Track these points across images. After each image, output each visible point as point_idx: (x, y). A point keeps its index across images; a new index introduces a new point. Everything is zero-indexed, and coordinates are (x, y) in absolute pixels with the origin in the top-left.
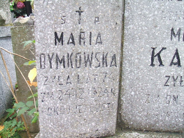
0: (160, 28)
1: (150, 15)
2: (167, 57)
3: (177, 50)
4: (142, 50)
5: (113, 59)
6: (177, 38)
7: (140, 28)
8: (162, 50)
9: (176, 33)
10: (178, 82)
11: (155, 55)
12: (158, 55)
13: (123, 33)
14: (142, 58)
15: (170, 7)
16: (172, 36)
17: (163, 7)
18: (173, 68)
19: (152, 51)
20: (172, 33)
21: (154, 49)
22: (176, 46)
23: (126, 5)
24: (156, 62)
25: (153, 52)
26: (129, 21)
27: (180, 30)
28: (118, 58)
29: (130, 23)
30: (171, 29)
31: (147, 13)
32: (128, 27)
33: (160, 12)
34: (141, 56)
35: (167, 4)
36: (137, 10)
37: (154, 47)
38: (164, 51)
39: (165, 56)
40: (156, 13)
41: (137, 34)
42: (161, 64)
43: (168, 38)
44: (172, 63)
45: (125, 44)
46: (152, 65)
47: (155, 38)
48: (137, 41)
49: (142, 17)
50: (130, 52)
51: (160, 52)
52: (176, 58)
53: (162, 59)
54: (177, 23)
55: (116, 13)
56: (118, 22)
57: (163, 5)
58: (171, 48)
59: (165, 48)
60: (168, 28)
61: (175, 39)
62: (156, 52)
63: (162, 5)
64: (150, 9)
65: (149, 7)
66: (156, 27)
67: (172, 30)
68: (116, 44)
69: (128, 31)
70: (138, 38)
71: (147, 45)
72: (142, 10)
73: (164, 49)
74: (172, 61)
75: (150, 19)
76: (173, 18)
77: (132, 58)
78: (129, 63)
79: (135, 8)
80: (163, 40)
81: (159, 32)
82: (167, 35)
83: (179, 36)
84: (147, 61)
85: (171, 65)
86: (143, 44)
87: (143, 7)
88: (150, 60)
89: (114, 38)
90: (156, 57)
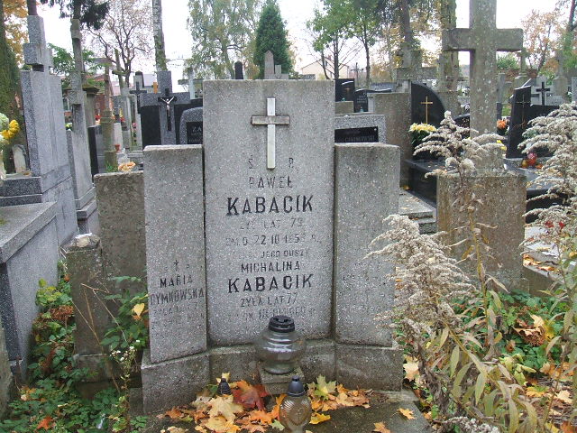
0: (233, 265)
1: (225, 256)
2: (241, 285)
3: (247, 280)
4: (221, 282)
7: (218, 266)
8: (236, 280)
9: (245, 268)
10: (251, 303)
11: (231, 284)
12: (234, 284)
13: (206, 272)
14: (222, 287)
15: (239, 250)
16: (242, 270)
17: (234, 250)
18: (246, 293)
19: (229, 282)
20: (242, 267)
21: (230, 280)
22: (246, 277)
24: (233, 289)
26: (210, 261)
27: (247, 265)
28: (204, 290)
29: (210, 263)
30: (241, 265)
31: (223, 255)
32: (210, 266)
33: (232, 254)
35: (236, 248)
36: (215, 253)
38: (238, 281)
39: (239, 285)
40: (229, 254)
41: (216, 270)
42: (237, 291)
43: (240, 271)
45: (208, 278)
46: (230, 292)
47: (230, 273)
48: (217, 275)
49: (220, 258)
50: (212, 284)
51: (235, 282)
52: (247, 285)
53: (237, 287)
54: (245, 260)
55: (200, 260)
56: (202, 266)
58: (243, 278)
59: (238, 279)
60: (239, 264)
61: (245, 272)
62: (233, 282)
63: (233, 248)
64: (225, 252)
65: (223, 250)
66: (230, 264)
68: (202, 281)
69: (209, 268)
70: (218, 273)
71: (225, 278)
72: (219, 253)
74: (245, 287)
75: (225, 259)
76: (242, 257)
77: (215, 289)
78: (212, 292)
79: (213, 252)
80: (236, 273)
81: (233, 268)
82: (239, 269)
83: (248, 269)
84: (226, 289)
85: (244, 290)
86: (222, 277)
87: (220, 251)
88: (228, 288)
89: (200, 277)
90: (232, 286)
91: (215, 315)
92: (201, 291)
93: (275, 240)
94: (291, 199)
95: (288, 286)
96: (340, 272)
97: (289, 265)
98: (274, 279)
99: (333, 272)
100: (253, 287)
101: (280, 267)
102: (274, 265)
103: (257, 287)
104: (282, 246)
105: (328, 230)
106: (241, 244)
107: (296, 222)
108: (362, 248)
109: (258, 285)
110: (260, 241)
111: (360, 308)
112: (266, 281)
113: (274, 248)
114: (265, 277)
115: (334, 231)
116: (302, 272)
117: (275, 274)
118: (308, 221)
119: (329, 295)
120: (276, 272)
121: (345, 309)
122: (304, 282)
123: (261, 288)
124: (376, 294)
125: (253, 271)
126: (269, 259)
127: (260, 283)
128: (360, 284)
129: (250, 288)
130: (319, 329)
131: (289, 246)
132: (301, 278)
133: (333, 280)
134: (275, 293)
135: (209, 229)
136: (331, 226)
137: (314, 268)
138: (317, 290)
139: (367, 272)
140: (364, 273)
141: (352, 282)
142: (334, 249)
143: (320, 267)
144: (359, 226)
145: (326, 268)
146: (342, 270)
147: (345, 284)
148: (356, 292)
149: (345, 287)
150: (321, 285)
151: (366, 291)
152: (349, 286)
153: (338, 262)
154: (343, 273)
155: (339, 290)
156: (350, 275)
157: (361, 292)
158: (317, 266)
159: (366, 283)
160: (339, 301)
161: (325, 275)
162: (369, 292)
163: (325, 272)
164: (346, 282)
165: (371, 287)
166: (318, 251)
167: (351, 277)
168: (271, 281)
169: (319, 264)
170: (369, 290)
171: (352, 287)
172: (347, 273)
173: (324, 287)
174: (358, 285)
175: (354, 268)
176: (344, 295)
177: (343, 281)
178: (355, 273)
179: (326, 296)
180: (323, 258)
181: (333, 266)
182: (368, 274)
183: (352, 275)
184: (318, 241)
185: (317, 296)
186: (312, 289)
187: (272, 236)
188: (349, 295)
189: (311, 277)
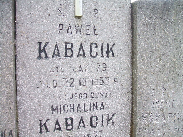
0: (43, 106)
1: (36, 98)
2: (51, 125)
3: (57, 120)
4: (32, 123)
5: (10, 134)
6: (56, 112)
7: (29, 108)
8: (47, 121)
9: (55, 109)
11: (42, 125)
12: (45, 124)
13: (17, 112)
14: (33, 128)
15: (49, 92)
16: (52, 111)
17: (44, 92)
18: (56, 132)
19: (39, 123)
20: (52, 109)
21: (41, 121)
22: (56, 117)
23: (18, 92)
24: (44, 130)
25: (41, 123)
26: (21, 103)
27: (57, 106)
28: (14, 133)
29: (21, 104)
30: (51, 106)
31: (33, 97)
32: (21, 108)
33: (42, 96)
34: (32, 127)
35: (46, 90)
36: (26, 95)
37: (41, 120)
38: (48, 121)
39: (49, 125)
40: (40, 96)
41: (27, 112)
42: (47, 131)
43: (50, 112)
44: (55, 129)
45: (19, 120)
46: (41, 132)
47: (41, 114)
48: (29, 117)
49: (30, 100)
50: (23, 125)
51: (46, 123)
52: (57, 125)
53: (48, 127)
54: (55, 102)
55: (9, 101)
56: (11, 107)
57: (44, 91)
58: (53, 119)
59: (49, 120)
60: (49, 106)
61: (55, 113)
62: (43, 123)
63: (43, 91)
64: (35, 94)
65: (34, 92)
66: (40, 106)
67: (52, 107)
68: (12, 123)
69: (20, 110)
70: (29, 115)
71: (35, 119)
72: (29, 95)
73: (48, 120)
74: (55, 127)
75: (36, 101)
76: (52, 99)
77: (26, 130)
78: (24, 133)
79: (24, 94)
80: (47, 114)
81: (43, 109)
82: (49, 111)
83: (57, 110)
84: (37, 130)
85: (54, 130)
86: (33, 119)
87: (30, 93)
88: (39, 129)
89: (10, 118)
90: (43, 126)
92: (11, 132)
93: (82, 83)
94: (96, 46)
95: (94, 125)
96: (140, 110)
97: (95, 106)
98: (82, 119)
99: (132, 110)
100: (63, 127)
101: (87, 107)
102: (82, 106)
103: (67, 127)
104: (89, 88)
105: (127, 74)
106: (51, 85)
107: (101, 67)
108: (158, 88)
109: (67, 125)
110: (69, 84)
112: (75, 121)
113: (82, 90)
114: (74, 117)
115: (132, 74)
116: (106, 112)
117: (83, 114)
118: (111, 66)
119: (128, 131)
120: (84, 113)
122: (108, 120)
123: (70, 127)
124: (171, 128)
125: (62, 112)
126: (78, 101)
127: (69, 123)
128: (157, 121)
129: (60, 129)
131: (95, 89)
132: (105, 117)
133: (132, 117)
134: (83, 132)
135: (19, 72)
136: (130, 71)
137: (116, 107)
138: (119, 127)
139: (164, 109)
140: (161, 110)
141: (150, 119)
142: (133, 91)
143: (121, 107)
144: (156, 68)
145: (126, 107)
146: (142, 108)
147: (144, 121)
148: (154, 127)
149: (144, 124)
150: (122, 122)
151: (162, 126)
152: (148, 122)
153: (138, 101)
154: (143, 111)
155: (138, 126)
156: (148, 112)
157: (158, 127)
158: (119, 107)
159: (162, 119)
160: (139, 136)
161: (125, 114)
162: (165, 127)
163: (125, 111)
164: (145, 119)
165: (167, 122)
166: (119, 93)
167: (149, 114)
168: (79, 121)
169: (121, 104)
170: (165, 125)
171: (151, 123)
172: (146, 111)
173: (125, 125)
174: (155, 122)
175: (152, 107)
176: (144, 131)
177: (142, 119)
178: (153, 111)
179: (126, 132)
180: (123, 99)
181: (132, 106)
182: (164, 111)
183: (150, 112)
184: (119, 84)
185: (119, 133)
186: (114, 126)
187: (80, 79)
188: (148, 130)
189: (114, 116)
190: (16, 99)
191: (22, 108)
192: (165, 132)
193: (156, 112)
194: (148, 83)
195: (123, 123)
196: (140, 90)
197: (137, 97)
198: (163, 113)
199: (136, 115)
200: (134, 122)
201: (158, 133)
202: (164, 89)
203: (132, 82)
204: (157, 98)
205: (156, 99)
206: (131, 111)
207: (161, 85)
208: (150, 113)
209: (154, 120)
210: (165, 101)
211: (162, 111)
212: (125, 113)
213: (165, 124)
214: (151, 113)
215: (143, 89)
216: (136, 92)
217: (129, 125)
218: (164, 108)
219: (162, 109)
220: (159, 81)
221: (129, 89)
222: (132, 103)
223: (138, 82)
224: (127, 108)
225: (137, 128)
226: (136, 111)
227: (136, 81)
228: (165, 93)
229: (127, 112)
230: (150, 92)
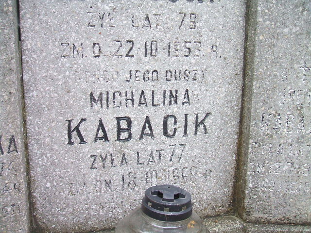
0: (75, 93)
1: (60, 77)
2: (89, 130)
3: (101, 121)
4: (53, 125)
5: (11, 143)
6: (99, 105)
7: (47, 95)
8: (81, 122)
9: (97, 99)
10: (108, 162)
11: (72, 129)
12: (77, 128)
13: (24, 104)
14: (55, 135)
15: (85, 66)
16: (91, 103)
17: (76, 66)
18: (99, 144)
19: (67, 124)
20: (91, 98)
21: (70, 121)
22: (99, 116)
23: (24, 65)
24: (75, 138)
25: (69, 126)
26: (31, 86)
27: (101, 94)
28: (19, 141)
29: (32, 89)
30: (89, 93)
31: (55, 74)
32: (31, 95)
33: (72, 72)
34: (53, 133)
35: (80, 61)
36: (40, 71)
37: (70, 119)
38: (83, 123)
39: (85, 130)
40: (67, 73)
41: (44, 103)
42: (82, 140)
43: (87, 106)
44: (97, 138)
45: (28, 118)
46: (70, 143)
47: (70, 108)
48: (46, 112)
49: (49, 80)
50: (37, 129)
51: (79, 125)
52: (100, 131)
53: (83, 134)
54: (96, 86)
55: (7, 79)
56: (12, 92)
57: (75, 64)
58: (93, 119)
59: (85, 120)
60: (86, 93)
61: (97, 107)
62: (74, 125)
63: (73, 63)
64: (59, 69)
65: (56, 66)
66: (69, 92)
67: (92, 95)
68: (13, 122)
69: (30, 99)
70: (46, 109)
71: (60, 118)
72: (47, 71)
73: (83, 120)
74: (97, 135)
75: (60, 83)
76: (91, 79)
77: (41, 137)
78: (37, 143)
79: (37, 68)
80: (81, 109)
81: (74, 99)
82: (86, 102)
83: (101, 102)
84: (63, 139)
85: (95, 140)
86: (54, 117)
87: (49, 67)
88: (67, 137)
89: (9, 113)
90: (74, 132)
91: (43, 185)
92: (12, 140)
93: (150, 50)
95: (170, 133)
96: (257, 108)
97: (174, 97)
98: (147, 120)
99: (242, 108)
100: (112, 135)
101: (158, 99)
102: (148, 95)
103: (119, 135)
104: (162, 62)
105: (237, 39)
106: (88, 52)
107: (187, 20)
108: (296, 66)
109: (120, 130)
110: (124, 51)
111: (286, 168)
112: (134, 123)
113: (149, 64)
114: (132, 116)
115: (246, 40)
116: (192, 110)
117: (149, 111)
118: (206, 21)
119: (233, 147)
120: (152, 108)
121: (261, 169)
122: (197, 126)
123: (124, 135)
125: (111, 105)
126: (141, 85)
127: (124, 126)
128: (289, 130)
129: (105, 138)
130: (216, 201)
131: (174, 63)
132: (191, 119)
133: (241, 122)
134: (149, 145)
136: (242, 32)
137: (213, 102)
138: (216, 138)
139: (303, 108)
140: (298, 109)
141: (276, 125)
142: (246, 72)
143: (222, 101)
144: (294, 28)
145: (231, 102)
146: (262, 104)
147: (263, 128)
148: (282, 141)
149: (264, 134)
150: (223, 130)
151: (298, 139)
152: (271, 132)
153: (255, 91)
154: (263, 109)
155: (254, 138)
156: (274, 112)
157: (290, 140)
158: (217, 100)
159: (299, 127)
160: (253, 156)
161: (229, 114)
162: (302, 140)
163: (229, 109)
164: (266, 125)
165: (307, 132)
166: (220, 74)
167: (275, 116)
168: (143, 124)
169: (221, 96)
170: (303, 137)
171: (276, 133)
172: (268, 109)
173: (227, 135)
174: (285, 130)
175: (281, 102)
176: (262, 147)
177: (260, 124)
178: (281, 110)
179: (229, 148)
180: (227, 86)
181: (243, 100)
182: (304, 110)
183: (276, 113)
184: (220, 57)
185: (215, 149)
186: (208, 137)
187: (146, 43)
188: (270, 146)
189: (208, 117)
190: (22, 78)
191: (33, 96)
192: (301, 150)
193: (289, 113)
194: (276, 56)
195: (224, 132)
196: (260, 70)
197: (254, 83)
198: (301, 114)
199: (249, 118)
200: (245, 131)
201: (288, 152)
202: (306, 69)
203: (244, 54)
204: (291, 86)
205: (289, 87)
206: (239, 111)
207: (302, 61)
208: (277, 115)
209: (284, 127)
210: (307, 93)
211: (300, 110)
212: (229, 112)
213: (303, 135)
214: (279, 115)
215: (265, 68)
216: (252, 72)
217: (236, 137)
218: (303, 106)
219: (300, 107)
220: (298, 53)
221: (239, 68)
222: (243, 95)
223: (257, 54)
224: (233, 104)
225: (251, 141)
226: (249, 109)
227: (254, 51)
228: (307, 77)
229: (233, 112)
230: (278, 74)
